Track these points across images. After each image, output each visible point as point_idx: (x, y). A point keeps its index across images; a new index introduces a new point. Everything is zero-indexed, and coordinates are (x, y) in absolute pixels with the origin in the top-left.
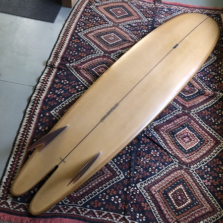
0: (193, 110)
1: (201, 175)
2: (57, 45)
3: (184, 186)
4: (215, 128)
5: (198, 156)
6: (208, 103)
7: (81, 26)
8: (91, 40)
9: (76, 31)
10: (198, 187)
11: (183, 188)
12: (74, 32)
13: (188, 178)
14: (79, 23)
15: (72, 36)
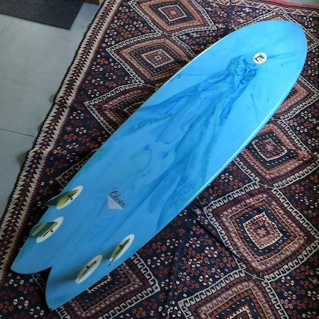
0: (276, 184)
1: (279, 291)
2: (72, 68)
3: (250, 308)
4: (308, 214)
5: (277, 260)
6: (301, 172)
7: (111, 37)
8: (126, 60)
9: (104, 45)
10: (272, 310)
11: (248, 311)
12: (100, 46)
13: (258, 296)
14: (108, 31)
15: (97, 52)
